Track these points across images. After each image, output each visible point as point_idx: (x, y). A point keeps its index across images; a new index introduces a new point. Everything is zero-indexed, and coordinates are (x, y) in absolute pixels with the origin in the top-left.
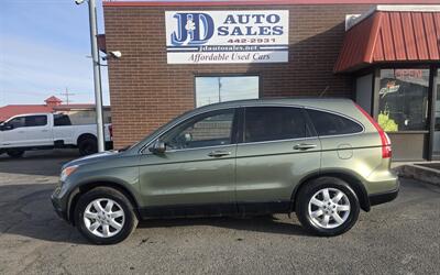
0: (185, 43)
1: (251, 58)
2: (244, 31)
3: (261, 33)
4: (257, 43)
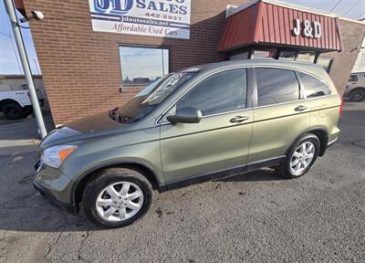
0: (108, 11)
1: (163, 32)
2: (158, 7)
4: (168, 20)
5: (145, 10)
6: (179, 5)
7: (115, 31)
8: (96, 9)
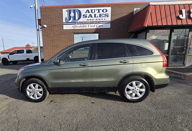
0: (70, 21)
1: (96, 26)
2: (93, 16)
3: (100, 17)
4: (98, 21)
5: (87, 18)
6: (104, 13)
7: (72, 28)
8: (65, 21)
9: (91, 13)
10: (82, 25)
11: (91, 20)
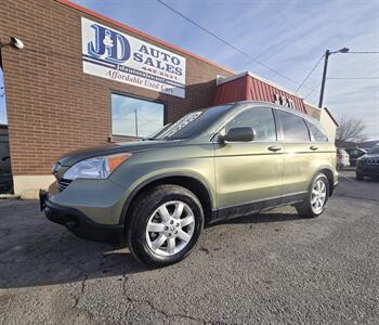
0: (103, 57)
1: (160, 88)
2: (155, 64)
3: (168, 70)
4: (164, 77)
5: (143, 64)
6: (175, 66)
9: (151, 56)
10: (132, 76)
11: (150, 70)
